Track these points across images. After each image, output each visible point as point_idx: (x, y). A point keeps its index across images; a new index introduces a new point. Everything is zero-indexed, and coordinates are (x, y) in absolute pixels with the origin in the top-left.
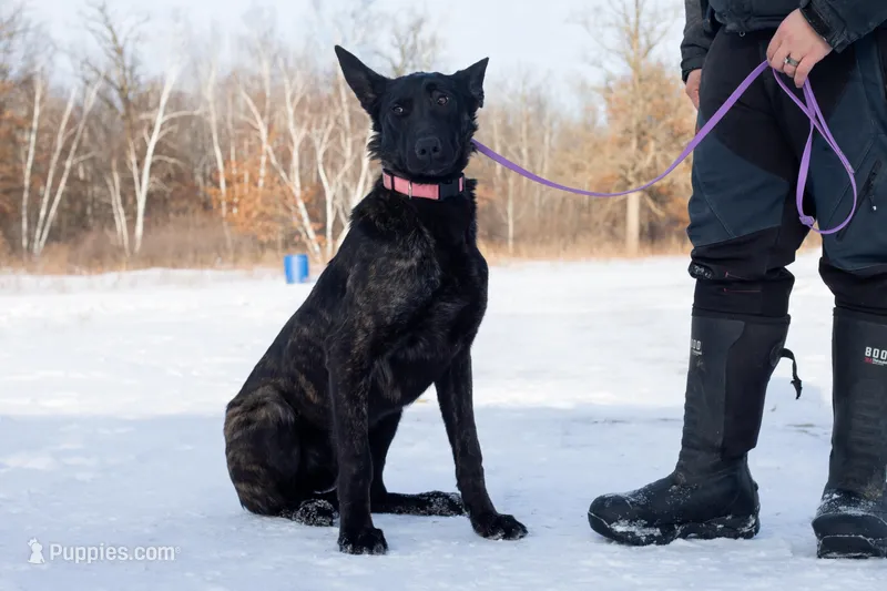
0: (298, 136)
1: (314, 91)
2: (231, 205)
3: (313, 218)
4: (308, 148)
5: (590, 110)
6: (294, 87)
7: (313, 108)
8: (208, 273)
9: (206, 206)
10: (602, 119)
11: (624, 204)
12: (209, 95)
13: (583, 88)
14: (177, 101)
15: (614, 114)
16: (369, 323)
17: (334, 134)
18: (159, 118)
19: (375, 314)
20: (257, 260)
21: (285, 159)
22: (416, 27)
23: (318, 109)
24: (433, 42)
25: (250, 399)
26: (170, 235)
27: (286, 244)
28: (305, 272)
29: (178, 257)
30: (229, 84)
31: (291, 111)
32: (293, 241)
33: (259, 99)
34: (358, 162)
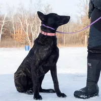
0: (28, 25)
1: (31, 17)
2: (16, 37)
3: (30, 39)
4: (29, 27)
5: (78, 21)
6: (27, 16)
7: (30, 20)
8: (12, 49)
9: (12, 37)
10: (80, 23)
11: (84, 37)
12: (12, 18)
13: (77, 17)
14: (7, 19)
15: (83, 22)
16: (39, 60)
17: (34, 25)
18: (4, 22)
19: (40, 58)
20: (20, 46)
21: (25, 29)
22: (48, 6)
23: (31, 20)
24: (51, 9)
25: (19, 72)
26: (5, 42)
27: (25, 44)
28: (29, 49)
29: (7, 46)
30: (16, 16)
31: (26, 20)
32: (26, 43)
33: (21, 18)
34: (38, 30)
